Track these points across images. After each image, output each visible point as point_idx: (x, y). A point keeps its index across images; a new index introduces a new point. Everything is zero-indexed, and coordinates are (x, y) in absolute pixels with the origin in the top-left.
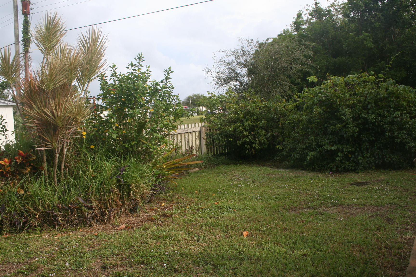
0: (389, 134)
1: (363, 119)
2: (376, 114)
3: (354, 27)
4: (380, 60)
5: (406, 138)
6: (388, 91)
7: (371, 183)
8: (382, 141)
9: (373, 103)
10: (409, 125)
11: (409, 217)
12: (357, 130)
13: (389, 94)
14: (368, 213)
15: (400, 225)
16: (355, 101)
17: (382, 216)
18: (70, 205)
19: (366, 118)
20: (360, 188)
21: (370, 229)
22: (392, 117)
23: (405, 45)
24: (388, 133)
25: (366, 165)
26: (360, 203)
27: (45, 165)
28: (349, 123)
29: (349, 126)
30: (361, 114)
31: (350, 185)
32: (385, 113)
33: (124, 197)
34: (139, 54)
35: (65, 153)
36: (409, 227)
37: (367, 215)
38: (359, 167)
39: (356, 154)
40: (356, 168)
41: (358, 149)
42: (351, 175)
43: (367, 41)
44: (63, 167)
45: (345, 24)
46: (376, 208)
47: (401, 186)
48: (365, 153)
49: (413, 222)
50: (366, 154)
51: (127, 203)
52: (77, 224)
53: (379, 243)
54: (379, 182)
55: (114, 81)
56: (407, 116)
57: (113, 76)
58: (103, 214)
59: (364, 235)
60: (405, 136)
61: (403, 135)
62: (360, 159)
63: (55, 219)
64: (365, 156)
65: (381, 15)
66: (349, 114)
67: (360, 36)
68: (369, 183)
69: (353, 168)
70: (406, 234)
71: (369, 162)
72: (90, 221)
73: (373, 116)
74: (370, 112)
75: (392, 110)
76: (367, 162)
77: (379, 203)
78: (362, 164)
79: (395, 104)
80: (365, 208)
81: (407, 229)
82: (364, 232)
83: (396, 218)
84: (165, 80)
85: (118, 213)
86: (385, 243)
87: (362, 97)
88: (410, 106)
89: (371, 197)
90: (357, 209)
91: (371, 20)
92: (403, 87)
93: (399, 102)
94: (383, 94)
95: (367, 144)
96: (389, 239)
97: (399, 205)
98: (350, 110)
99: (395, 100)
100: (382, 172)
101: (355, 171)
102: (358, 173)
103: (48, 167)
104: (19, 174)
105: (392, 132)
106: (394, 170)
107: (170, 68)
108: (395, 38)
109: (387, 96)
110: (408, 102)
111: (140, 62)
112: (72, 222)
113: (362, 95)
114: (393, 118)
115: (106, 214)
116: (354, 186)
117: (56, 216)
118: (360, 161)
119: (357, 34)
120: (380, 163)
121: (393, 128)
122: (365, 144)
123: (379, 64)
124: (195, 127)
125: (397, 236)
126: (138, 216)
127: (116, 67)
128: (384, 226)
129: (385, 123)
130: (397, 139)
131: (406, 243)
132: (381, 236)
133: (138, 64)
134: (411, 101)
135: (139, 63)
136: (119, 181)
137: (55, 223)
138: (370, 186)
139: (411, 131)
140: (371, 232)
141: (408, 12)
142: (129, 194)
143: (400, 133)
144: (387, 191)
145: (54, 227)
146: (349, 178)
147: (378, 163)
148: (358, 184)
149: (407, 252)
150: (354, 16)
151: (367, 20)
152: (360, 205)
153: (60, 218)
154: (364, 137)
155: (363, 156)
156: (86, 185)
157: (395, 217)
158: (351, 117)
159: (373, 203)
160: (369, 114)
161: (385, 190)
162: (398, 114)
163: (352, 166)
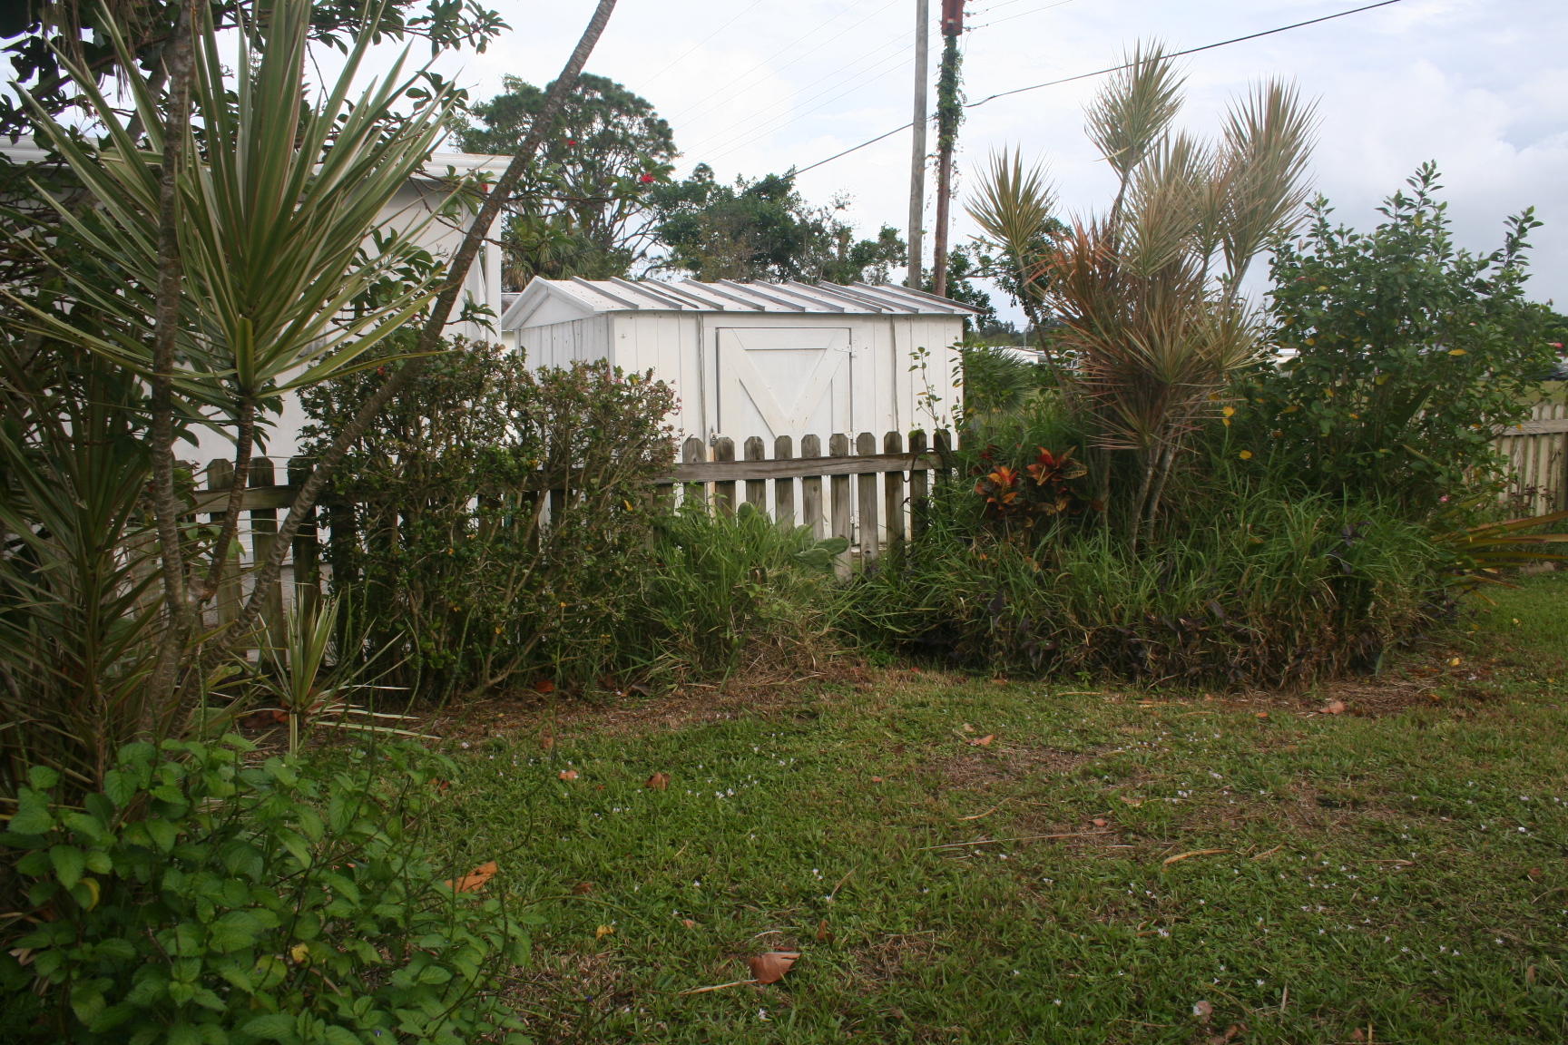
18: (1182, 621)
27: (1104, 497)
33: (1342, 619)
34: (1425, 166)
35: (1168, 466)
44: (1155, 508)
51: (1351, 638)
52: (1195, 682)
55: (1320, 251)
57: (1316, 235)
58: (1277, 661)
63: (1135, 655)
72: (1235, 674)
84: (1505, 253)
85: (1318, 664)
103: (1111, 503)
104: (1034, 516)
107: (1531, 210)
111: (1426, 190)
112: (1183, 669)
115: (1286, 662)
117: (1139, 646)
124: (1553, 417)
126: (1379, 685)
127: (1327, 207)
133: (1417, 199)
135: (1421, 194)
136: (1335, 566)
137: (1135, 665)
142: (1361, 612)
145: (1131, 678)
153: (1150, 656)
156: (1231, 566)
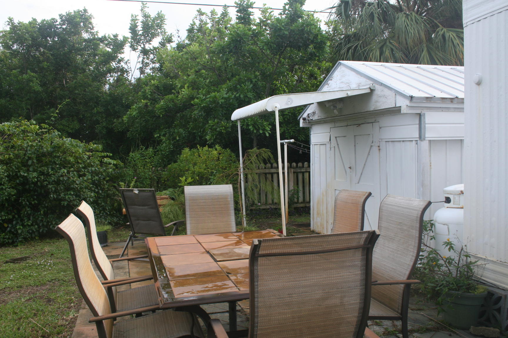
0: (54, 196)
1: (22, 178)
2: (38, 172)
3: (17, 63)
4: (49, 106)
5: (74, 200)
6: (53, 144)
7: (32, 258)
8: (46, 205)
9: (35, 159)
10: (77, 184)
11: (73, 293)
12: (14, 192)
13: (55, 148)
14: (25, 297)
15: (62, 305)
16: (12, 156)
17: (41, 298)
19: (26, 176)
20: (18, 266)
21: (24, 316)
22: (57, 176)
23: (77, 92)
24: (53, 194)
25: (27, 235)
26: (15, 285)
28: (4, 183)
29: (4, 188)
30: (19, 172)
31: (4, 263)
32: (50, 170)
36: (72, 305)
37: (23, 300)
38: (18, 239)
39: (14, 222)
40: (15, 240)
41: (16, 216)
42: (8, 250)
43: (33, 83)
45: (6, 56)
46: (35, 288)
47: (68, 258)
48: (26, 220)
49: (77, 298)
50: (28, 221)
53: (35, 332)
54: (43, 255)
56: (74, 175)
59: (16, 326)
60: (73, 197)
61: (70, 196)
62: (20, 229)
64: (25, 224)
65: (51, 54)
66: (3, 172)
67: (25, 76)
68: (30, 257)
69: (10, 241)
70: (69, 313)
71: (30, 231)
73: (35, 174)
74: (31, 169)
75: (57, 167)
76: (28, 232)
77: (39, 282)
78: (23, 234)
79: (61, 160)
80: (21, 290)
81: (69, 308)
82: (17, 322)
83: (58, 297)
86: (41, 330)
87: (21, 150)
88: (78, 163)
89: (30, 276)
90: (10, 293)
91: (38, 57)
92: (70, 140)
93: (66, 157)
94: (47, 147)
95: (28, 209)
96: (48, 324)
97: (63, 281)
98: (5, 167)
99: (61, 155)
100: (47, 243)
101: (13, 244)
102: (17, 246)
105: (58, 194)
106: (61, 239)
108: (67, 82)
109: (52, 150)
110: (76, 158)
113: (21, 148)
114: (59, 176)
116: (10, 263)
118: (19, 231)
119: (22, 73)
120: (45, 232)
121: (59, 189)
122: (26, 209)
123: (47, 111)
125: (57, 319)
128: (42, 310)
129: (49, 182)
130: (64, 201)
131: (68, 325)
132: (38, 323)
134: (79, 157)
138: (31, 262)
139: (79, 192)
140: (26, 320)
141: (82, 55)
143: (67, 194)
144: (50, 265)
146: (4, 254)
147: (43, 231)
148: (14, 261)
149: (68, 335)
150: (17, 49)
151: (34, 57)
152: (15, 288)
154: (24, 200)
155: (23, 225)
157: (58, 295)
158: (5, 176)
159: (32, 282)
160: (30, 171)
161: (49, 264)
162: (64, 172)
163: (9, 239)
